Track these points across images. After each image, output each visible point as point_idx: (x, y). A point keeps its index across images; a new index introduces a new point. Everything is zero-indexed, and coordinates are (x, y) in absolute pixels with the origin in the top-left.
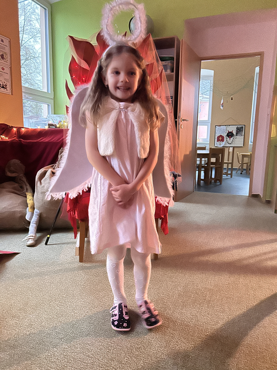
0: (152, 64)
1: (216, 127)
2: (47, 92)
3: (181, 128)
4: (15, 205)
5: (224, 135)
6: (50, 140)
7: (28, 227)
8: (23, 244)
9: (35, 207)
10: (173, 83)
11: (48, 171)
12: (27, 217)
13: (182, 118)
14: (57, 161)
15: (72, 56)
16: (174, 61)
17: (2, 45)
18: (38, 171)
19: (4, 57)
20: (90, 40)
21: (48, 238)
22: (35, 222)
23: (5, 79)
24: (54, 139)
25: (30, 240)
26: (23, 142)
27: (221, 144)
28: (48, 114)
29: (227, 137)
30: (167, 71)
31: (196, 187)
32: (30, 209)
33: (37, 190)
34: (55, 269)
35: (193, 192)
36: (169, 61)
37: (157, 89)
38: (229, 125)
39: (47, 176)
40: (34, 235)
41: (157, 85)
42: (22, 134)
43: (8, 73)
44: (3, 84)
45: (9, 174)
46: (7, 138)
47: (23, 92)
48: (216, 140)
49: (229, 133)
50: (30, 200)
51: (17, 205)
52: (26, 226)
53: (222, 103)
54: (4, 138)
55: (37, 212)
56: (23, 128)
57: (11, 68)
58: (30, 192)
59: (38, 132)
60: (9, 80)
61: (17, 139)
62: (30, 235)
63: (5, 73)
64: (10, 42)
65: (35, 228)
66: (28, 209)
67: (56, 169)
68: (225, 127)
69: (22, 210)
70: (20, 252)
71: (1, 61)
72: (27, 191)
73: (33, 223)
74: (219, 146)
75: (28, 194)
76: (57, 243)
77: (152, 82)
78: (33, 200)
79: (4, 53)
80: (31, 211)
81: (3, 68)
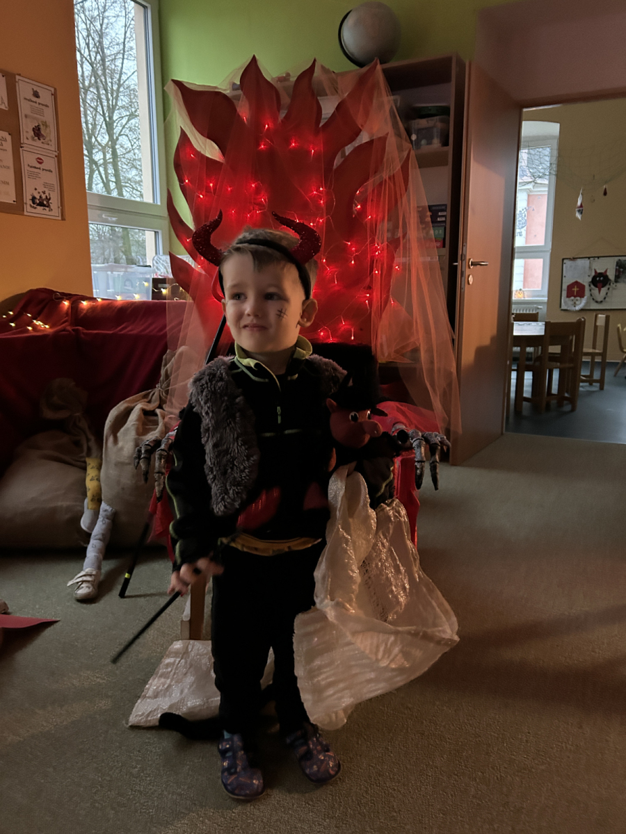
0: (383, 140)
1: (565, 261)
2: (151, 201)
3: (469, 284)
4: (59, 493)
5: (586, 281)
6: (144, 330)
7: (85, 546)
9: (103, 498)
11: (134, 407)
12: (84, 524)
13: (470, 259)
14: (158, 383)
16: (449, 115)
17: (37, 105)
18: (112, 408)
19: (42, 132)
20: (224, 88)
21: (127, 581)
22: (100, 537)
23: (45, 185)
24: (151, 328)
25: (84, 585)
26: (83, 333)
27: (577, 303)
28: (156, 253)
29: (592, 286)
30: (431, 144)
31: (510, 420)
32: (90, 503)
33: (105, 456)
35: (502, 434)
36: (438, 117)
38: (598, 257)
39: (131, 421)
40: (94, 573)
41: (396, 193)
42: (82, 315)
43: (52, 169)
44: (40, 197)
45: (49, 414)
46: (47, 326)
48: (564, 293)
49: (600, 275)
50: (92, 480)
51: (63, 491)
52: (82, 543)
53: (579, 203)
54: (40, 325)
55: (106, 511)
56: (84, 298)
57: (59, 157)
58: (97, 457)
59: (116, 310)
60: (56, 186)
61: (69, 328)
62: (87, 570)
63: (46, 170)
64: (54, 95)
65: (100, 551)
66: (86, 501)
67: (155, 401)
68: (587, 262)
69: (74, 503)
70: (58, 619)
71: (34, 143)
72: (89, 454)
73: (96, 539)
74: (573, 308)
75: (91, 463)
76: (149, 593)
77: (381, 184)
78: (98, 480)
79: (42, 122)
80: (94, 506)
81: (41, 159)
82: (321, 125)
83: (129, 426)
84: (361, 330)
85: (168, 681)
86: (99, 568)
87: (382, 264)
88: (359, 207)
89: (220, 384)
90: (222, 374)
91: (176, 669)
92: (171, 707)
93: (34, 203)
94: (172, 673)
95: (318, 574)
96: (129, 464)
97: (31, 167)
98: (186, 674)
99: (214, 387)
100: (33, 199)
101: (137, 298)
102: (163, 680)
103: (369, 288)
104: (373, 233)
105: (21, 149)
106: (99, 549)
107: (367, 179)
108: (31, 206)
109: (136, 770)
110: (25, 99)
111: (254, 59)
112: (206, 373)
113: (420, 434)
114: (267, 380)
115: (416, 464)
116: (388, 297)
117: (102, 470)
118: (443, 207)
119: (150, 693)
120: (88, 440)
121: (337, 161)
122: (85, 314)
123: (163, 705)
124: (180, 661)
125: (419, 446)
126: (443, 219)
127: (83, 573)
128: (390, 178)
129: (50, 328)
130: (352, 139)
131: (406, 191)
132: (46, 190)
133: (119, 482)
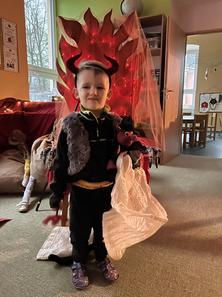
0: (137, 40)
1: (201, 95)
2: (52, 69)
3: (167, 98)
4: (14, 172)
5: (208, 102)
6: (46, 113)
7: (24, 192)
8: (16, 210)
9: (31, 174)
10: (159, 58)
11: (43, 140)
12: (23, 183)
13: (168, 89)
14: (52, 132)
15: (62, 35)
16: (161, 36)
17: (10, 30)
18: (35, 140)
19: (11, 40)
20: (78, 19)
21: (39, 205)
22: (29, 188)
23: (12, 59)
24: (50, 112)
25: (23, 206)
26: (25, 114)
27: (205, 109)
28: (54, 88)
29: (211, 104)
30: (154, 47)
31: (182, 150)
32: (26, 175)
33: (32, 158)
35: (179, 155)
36: (157, 37)
37: (142, 63)
38: (213, 93)
39: (42, 145)
40: (26, 202)
41: (142, 60)
42: (25, 107)
43: (15, 54)
44: (10, 64)
45: (11, 143)
46: (12, 111)
47: (28, 69)
48: (201, 106)
49: (213, 100)
50: (27, 167)
51: (16, 172)
52: (22, 191)
53: (206, 74)
54: (9, 110)
55: (32, 179)
56: (26, 101)
57: (17, 49)
58: (29, 159)
59: (37, 105)
60: (16, 60)
61: (20, 112)
62: (24, 201)
63: (13, 54)
64: (16, 27)
65: (29, 194)
66: (24, 175)
67: (51, 138)
68: (209, 95)
69: (20, 176)
70: (12, 219)
71: (8, 44)
72: (26, 158)
73: (28, 189)
74: (204, 112)
75: (27, 161)
76: (47, 209)
77: (136, 56)
78: (29, 167)
79: (11, 36)
80: (27, 177)
81: (11, 50)
82: (114, 34)
83: (41, 147)
84: (128, 111)
85: (52, 242)
86: (28, 200)
87: (136, 87)
88: (128, 65)
89: (74, 121)
90: (75, 117)
91: (55, 237)
92: (53, 252)
93: (8, 66)
94: (54, 239)
95: (112, 194)
96: (41, 161)
97: (7, 53)
98: (59, 239)
99: (72, 122)
100: (8, 64)
101: (45, 101)
102: (50, 242)
103: (132, 95)
104: (133, 75)
105: (3, 46)
106: (29, 193)
107: (131, 54)
108: (6, 66)
109: (38, 276)
110: (5, 27)
111: (89, 9)
112: (69, 117)
113: (151, 147)
114: (93, 120)
115: (149, 158)
116: (138, 99)
117: (31, 164)
118: (159, 70)
119: (45, 247)
120: (26, 153)
121: (120, 48)
122: (26, 107)
123: (50, 251)
124: (57, 235)
125: (151, 151)
126: (158, 75)
127: (22, 202)
128: (139, 54)
130: (126, 39)
131: (145, 59)
132: (13, 61)
133: (37, 168)
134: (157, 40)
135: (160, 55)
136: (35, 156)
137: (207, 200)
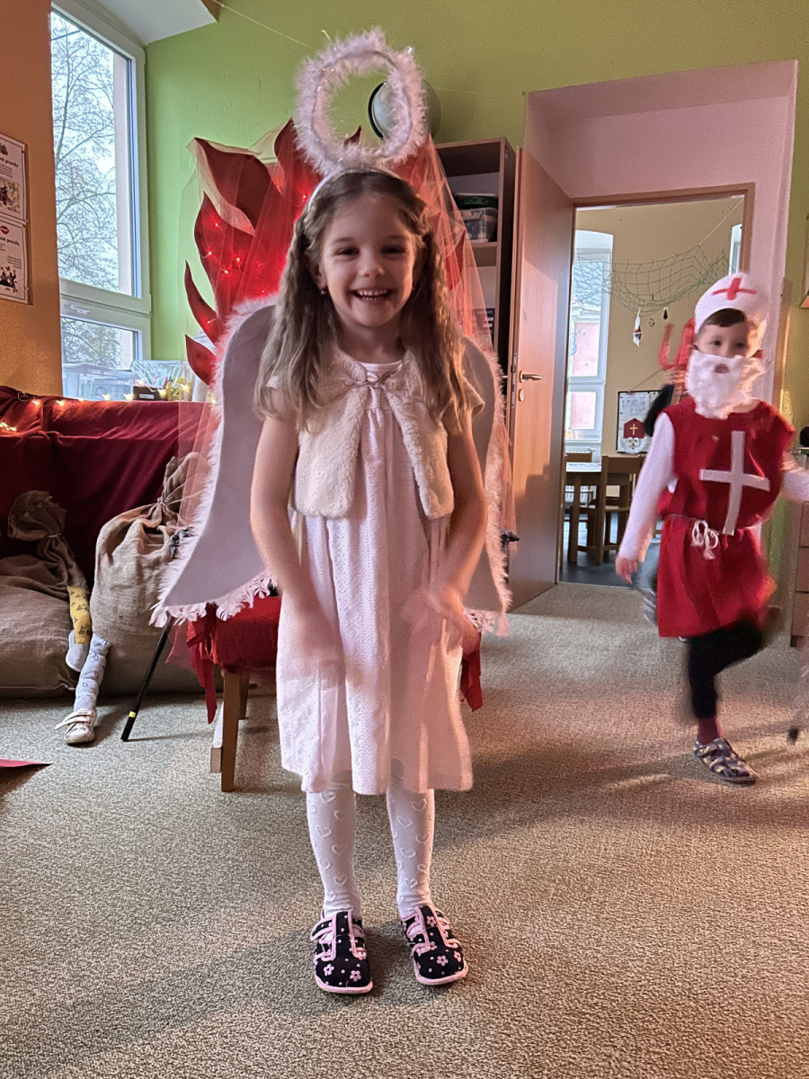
1: (621, 395)
2: (130, 294)
3: (520, 400)
4: (37, 625)
6: (137, 436)
7: (72, 689)
8: (56, 739)
9: (94, 630)
10: (495, 271)
11: (132, 522)
12: (71, 660)
13: (521, 371)
14: (160, 496)
15: (205, 195)
16: (497, 207)
17: (4, 163)
18: (106, 522)
19: (9, 196)
20: (256, 151)
21: (131, 721)
22: (93, 674)
23: (10, 259)
24: (150, 432)
25: (78, 726)
26: (61, 439)
27: (636, 444)
28: (134, 358)
30: (476, 238)
31: (565, 571)
32: (77, 635)
33: (99, 580)
34: (152, 813)
35: (556, 583)
36: (484, 209)
37: (451, 288)
39: (130, 538)
40: (89, 713)
42: (58, 417)
43: (20, 242)
44: (3, 273)
45: (19, 534)
46: (14, 429)
47: (61, 296)
48: (621, 433)
50: (79, 609)
51: (42, 623)
52: (66, 686)
53: (637, 327)
54: (4, 427)
55: (99, 644)
56: (60, 399)
57: (27, 227)
59: (103, 411)
60: (22, 262)
61: (42, 432)
62: (79, 711)
63: (12, 242)
64: (25, 152)
65: (93, 691)
66: (72, 634)
67: (157, 518)
69: (57, 637)
70: (48, 763)
72: (71, 583)
73: (87, 678)
74: (632, 451)
75: (75, 592)
76: (157, 736)
78: (87, 609)
79: (9, 183)
80: (83, 640)
81: (5, 228)
83: (128, 543)
86: (94, 710)
96: (129, 587)
106: (93, 689)
111: (291, 123)
117: (93, 598)
120: (68, 567)
122: (62, 416)
126: (491, 326)
127: (74, 714)
129: (17, 431)
131: (460, 275)
132: (11, 266)
133: (115, 609)
134: (486, 217)
135: (495, 265)
136: (110, 570)
137: (643, 700)
